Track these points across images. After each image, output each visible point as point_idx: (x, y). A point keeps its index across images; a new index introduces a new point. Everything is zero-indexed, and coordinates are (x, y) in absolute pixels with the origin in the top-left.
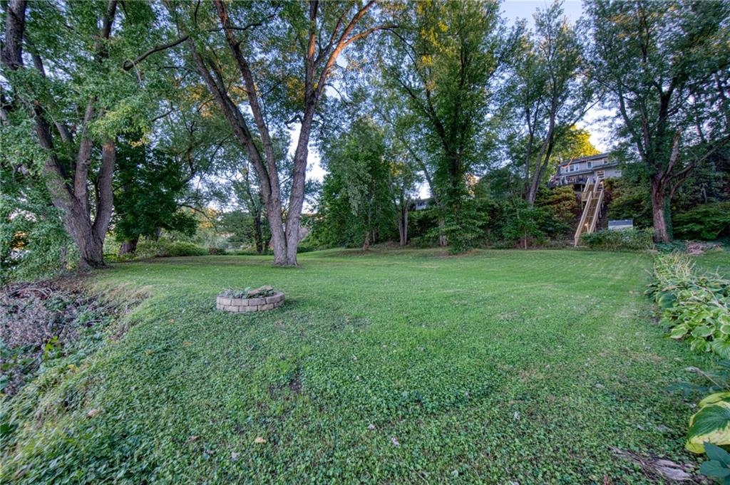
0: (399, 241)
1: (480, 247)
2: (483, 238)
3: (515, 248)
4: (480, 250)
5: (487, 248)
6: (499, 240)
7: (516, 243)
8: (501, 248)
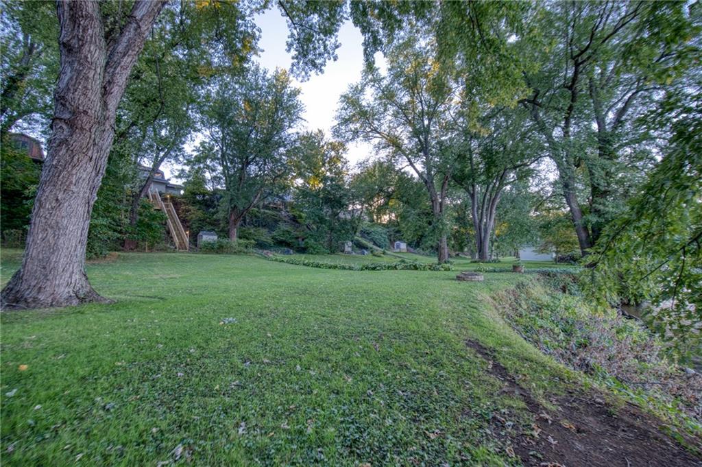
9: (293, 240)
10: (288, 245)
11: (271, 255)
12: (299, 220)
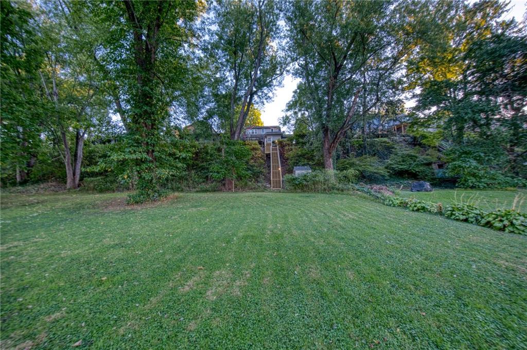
0: (66, 183)
1: (182, 191)
2: (187, 179)
3: (220, 190)
4: (181, 194)
5: (190, 191)
6: (204, 182)
7: (222, 185)
8: (206, 191)
9: (422, 168)
10: (413, 176)
11: (387, 194)
12: (424, 141)
